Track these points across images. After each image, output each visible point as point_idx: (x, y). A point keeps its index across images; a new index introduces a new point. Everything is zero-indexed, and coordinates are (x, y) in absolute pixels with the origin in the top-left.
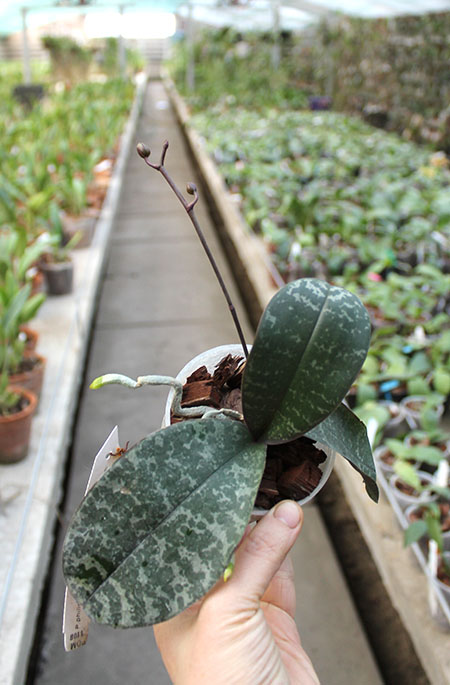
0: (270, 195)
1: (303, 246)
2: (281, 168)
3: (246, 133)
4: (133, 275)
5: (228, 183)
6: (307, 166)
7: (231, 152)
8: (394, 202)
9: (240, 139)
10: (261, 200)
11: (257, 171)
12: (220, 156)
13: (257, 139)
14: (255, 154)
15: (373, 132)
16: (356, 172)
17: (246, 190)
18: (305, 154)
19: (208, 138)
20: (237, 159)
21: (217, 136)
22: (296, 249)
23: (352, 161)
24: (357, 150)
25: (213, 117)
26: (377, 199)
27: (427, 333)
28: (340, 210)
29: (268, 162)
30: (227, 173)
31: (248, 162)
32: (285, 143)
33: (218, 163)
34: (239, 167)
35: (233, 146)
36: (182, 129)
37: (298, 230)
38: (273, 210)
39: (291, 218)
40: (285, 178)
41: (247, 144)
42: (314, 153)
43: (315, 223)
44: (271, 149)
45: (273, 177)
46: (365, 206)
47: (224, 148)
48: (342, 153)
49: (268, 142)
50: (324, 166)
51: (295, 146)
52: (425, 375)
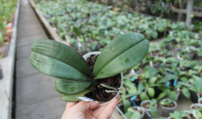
0: (65, 26)
1: (81, 43)
2: (66, 17)
3: (53, 8)
4: (26, 57)
5: (51, 24)
6: (73, 15)
7: (50, 14)
8: (105, 23)
9: (52, 10)
10: (63, 29)
11: (59, 19)
12: (47, 16)
13: (56, 9)
14: (57, 14)
15: (89, 2)
16: (88, 15)
17: (58, 26)
18: (72, 12)
19: (42, 11)
20: (52, 16)
21: (44, 10)
22: (80, 45)
23: (87, 12)
24: (87, 8)
25: (42, 4)
26: (100, 23)
27: (135, 71)
28: (89, 28)
29: (62, 16)
30: (50, 21)
31: (56, 16)
32: (66, 9)
33: (46, 18)
34: (53, 18)
35: (50, 12)
36: (34, 9)
37: (78, 38)
38: (68, 31)
39: (74, 33)
40: (69, 20)
41: (54, 11)
42: (75, 11)
43: (83, 34)
44: (62, 12)
45: (65, 20)
46: (96, 26)
47: (47, 13)
48: (82, 10)
49: (60, 9)
50: (79, 14)
51: (69, 10)
52: (144, 91)
